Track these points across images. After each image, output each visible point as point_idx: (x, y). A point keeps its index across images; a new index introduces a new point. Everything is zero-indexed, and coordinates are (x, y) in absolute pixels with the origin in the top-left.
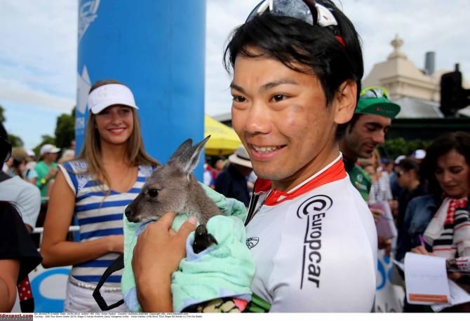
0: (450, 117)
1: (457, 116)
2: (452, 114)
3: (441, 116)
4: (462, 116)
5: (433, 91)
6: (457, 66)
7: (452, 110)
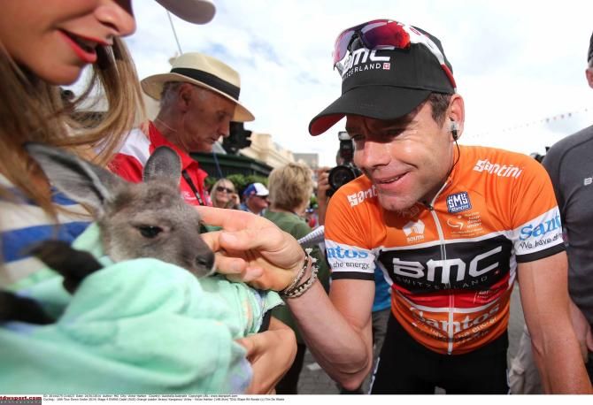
0: (231, 155)
1: (238, 155)
2: (234, 153)
3: (224, 152)
4: (242, 155)
7: (233, 149)
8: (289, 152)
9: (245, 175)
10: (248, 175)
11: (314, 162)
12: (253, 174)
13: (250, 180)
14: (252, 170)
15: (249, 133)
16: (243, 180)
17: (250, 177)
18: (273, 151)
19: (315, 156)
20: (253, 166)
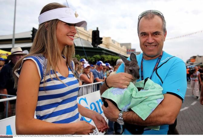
0: (95, 48)
1: (98, 47)
2: (96, 46)
3: (92, 47)
5: (88, 37)
6: (97, 28)
7: (96, 45)
8: (118, 43)
9: (100, 55)
10: (101, 55)
11: (129, 47)
12: (103, 54)
13: (102, 57)
14: (103, 53)
15: (101, 39)
16: (99, 57)
17: (102, 56)
18: (112, 44)
19: (130, 44)
20: (103, 51)
